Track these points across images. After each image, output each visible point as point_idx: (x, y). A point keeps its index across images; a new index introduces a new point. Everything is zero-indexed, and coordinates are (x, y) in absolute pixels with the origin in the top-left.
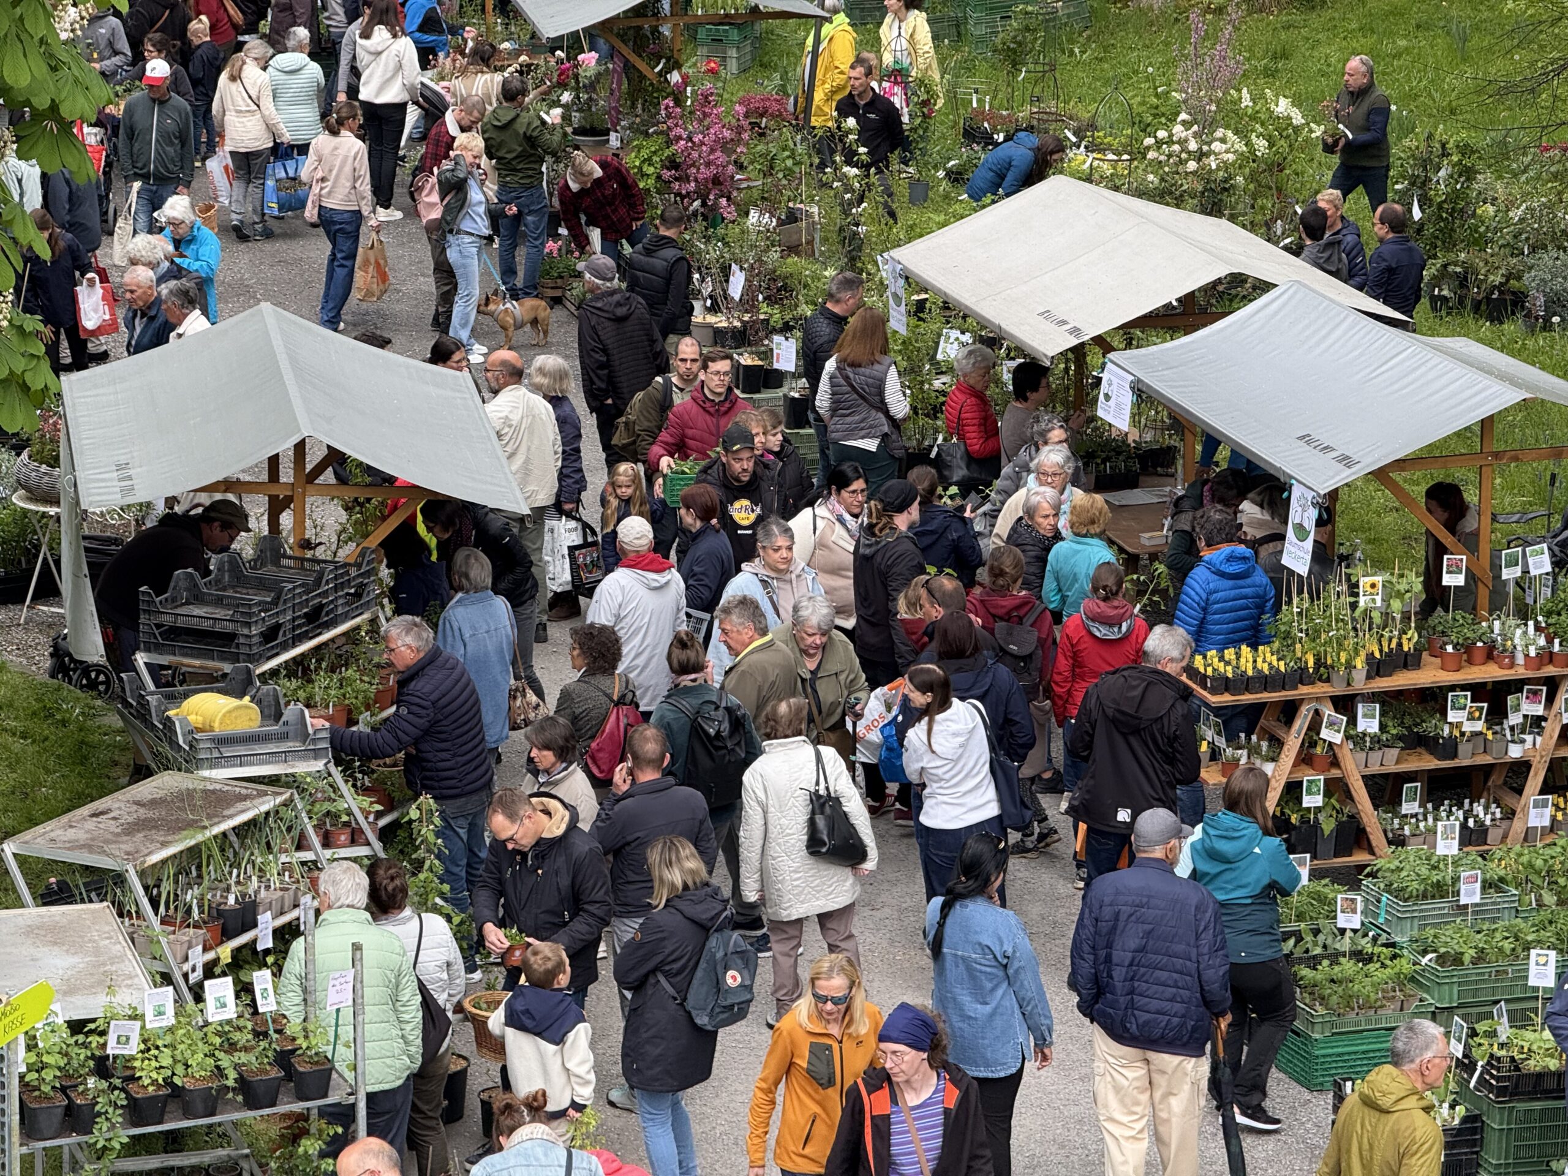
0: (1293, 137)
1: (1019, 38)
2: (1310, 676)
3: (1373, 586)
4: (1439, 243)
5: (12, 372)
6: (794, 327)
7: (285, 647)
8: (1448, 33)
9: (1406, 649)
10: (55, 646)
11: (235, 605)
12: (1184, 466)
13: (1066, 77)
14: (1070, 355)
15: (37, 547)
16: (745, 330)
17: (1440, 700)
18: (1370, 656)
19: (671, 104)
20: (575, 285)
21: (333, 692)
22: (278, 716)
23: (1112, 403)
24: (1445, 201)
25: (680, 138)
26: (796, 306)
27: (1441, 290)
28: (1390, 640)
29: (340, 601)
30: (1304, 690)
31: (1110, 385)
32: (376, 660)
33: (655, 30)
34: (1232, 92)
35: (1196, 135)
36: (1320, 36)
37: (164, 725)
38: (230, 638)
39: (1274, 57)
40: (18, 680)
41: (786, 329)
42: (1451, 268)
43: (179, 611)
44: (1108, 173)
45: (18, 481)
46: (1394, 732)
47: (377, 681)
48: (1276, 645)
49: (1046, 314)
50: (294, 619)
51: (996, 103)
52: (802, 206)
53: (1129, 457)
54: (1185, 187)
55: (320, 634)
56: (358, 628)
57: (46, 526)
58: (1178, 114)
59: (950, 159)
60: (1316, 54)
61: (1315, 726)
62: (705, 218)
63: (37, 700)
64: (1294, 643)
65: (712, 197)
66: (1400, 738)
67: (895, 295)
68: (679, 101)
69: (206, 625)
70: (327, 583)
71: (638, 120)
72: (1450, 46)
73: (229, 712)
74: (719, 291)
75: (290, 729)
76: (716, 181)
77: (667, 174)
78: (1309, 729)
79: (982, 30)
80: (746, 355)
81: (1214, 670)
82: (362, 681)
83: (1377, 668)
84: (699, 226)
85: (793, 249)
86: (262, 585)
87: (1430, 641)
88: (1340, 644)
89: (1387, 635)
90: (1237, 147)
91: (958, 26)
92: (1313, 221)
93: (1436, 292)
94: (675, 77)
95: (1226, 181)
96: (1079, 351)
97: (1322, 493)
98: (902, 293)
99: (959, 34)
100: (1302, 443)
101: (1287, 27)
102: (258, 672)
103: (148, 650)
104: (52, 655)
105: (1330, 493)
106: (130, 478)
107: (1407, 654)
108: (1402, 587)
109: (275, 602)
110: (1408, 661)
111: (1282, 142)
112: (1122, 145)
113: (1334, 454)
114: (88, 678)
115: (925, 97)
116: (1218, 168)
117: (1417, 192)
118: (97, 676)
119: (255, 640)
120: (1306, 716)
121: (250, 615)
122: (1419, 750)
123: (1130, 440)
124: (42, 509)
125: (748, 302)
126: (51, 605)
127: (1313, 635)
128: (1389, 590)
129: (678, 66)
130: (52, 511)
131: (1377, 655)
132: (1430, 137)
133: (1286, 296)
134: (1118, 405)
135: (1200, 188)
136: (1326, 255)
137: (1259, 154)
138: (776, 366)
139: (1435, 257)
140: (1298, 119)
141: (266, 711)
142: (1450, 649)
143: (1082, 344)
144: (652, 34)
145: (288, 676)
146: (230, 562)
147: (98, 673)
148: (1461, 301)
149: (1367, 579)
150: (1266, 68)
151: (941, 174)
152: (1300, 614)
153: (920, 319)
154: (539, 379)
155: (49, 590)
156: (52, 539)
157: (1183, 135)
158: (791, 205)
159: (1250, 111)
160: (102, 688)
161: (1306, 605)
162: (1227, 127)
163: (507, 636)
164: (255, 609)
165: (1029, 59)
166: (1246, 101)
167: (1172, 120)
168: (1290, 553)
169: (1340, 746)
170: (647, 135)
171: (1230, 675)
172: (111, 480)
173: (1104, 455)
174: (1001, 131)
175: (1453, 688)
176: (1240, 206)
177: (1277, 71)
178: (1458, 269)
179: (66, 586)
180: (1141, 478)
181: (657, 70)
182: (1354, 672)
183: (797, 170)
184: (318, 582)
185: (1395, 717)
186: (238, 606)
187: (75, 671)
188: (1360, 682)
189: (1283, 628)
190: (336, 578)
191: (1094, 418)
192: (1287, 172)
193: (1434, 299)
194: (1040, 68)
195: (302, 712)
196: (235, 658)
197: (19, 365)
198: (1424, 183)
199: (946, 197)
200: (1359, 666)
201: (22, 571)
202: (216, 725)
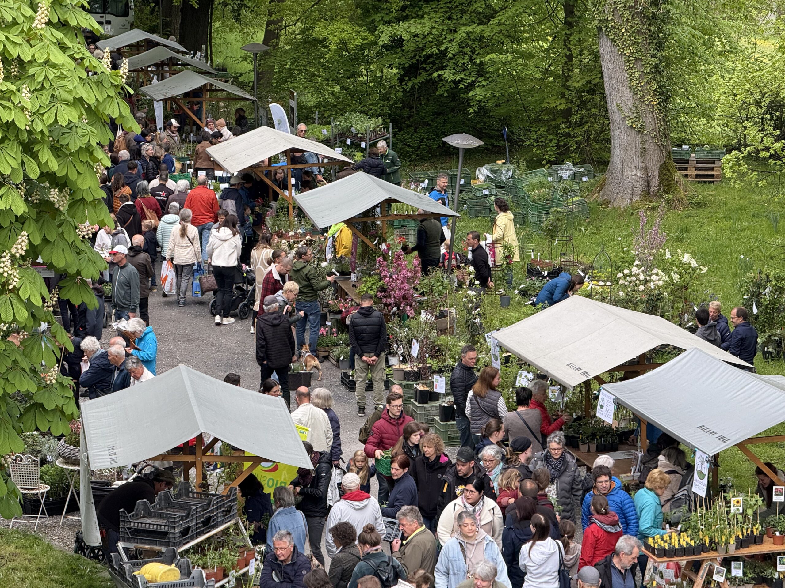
0: (692, 272)
1: (555, 224)
2: (707, 548)
3: (738, 502)
4: (766, 325)
5: (57, 405)
6: (444, 371)
7: (192, 538)
8: (768, 219)
9: (755, 534)
10: (77, 537)
11: (167, 517)
12: (641, 440)
13: (578, 242)
14: (583, 385)
15: (68, 487)
16: (420, 372)
17: (773, 560)
18: (737, 538)
19: (382, 260)
20: (335, 350)
21: (216, 561)
22: (189, 574)
23: (604, 409)
24: (769, 304)
25: (386, 276)
26: (445, 360)
27: (768, 348)
28: (747, 529)
29: (220, 515)
30: (704, 555)
31: (603, 400)
32: (238, 544)
33: (374, 223)
34: (661, 250)
35: (643, 272)
36: (704, 221)
37: (132, 579)
38: (165, 534)
39: (682, 232)
40: (59, 555)
41: (440, 371)
42: (773, 338)
43: (139, 521)
44: (600, 291)
45: (59, 454)
46: (750, 576)
47: (238, 554)
48: (690, 532)
49: (570, 365)
50: (197, 524)
51: (543, 256)
52: (447, 309)
53: (613, 436)
54: (639, 298)
55: (209, 531)
56: (228, 528)
57: (73, 476)
58: (634, 261)
59: (521, 284)
60: (702, 230)
61: (710, 573)
62: (399, 316)
63: (68, 565)
64: (698, 531)
65: (402, 305)
66: (753, 579)
67: (495, 355)
68: (385, 259)
69: (153, 528)
70: (213, 505)
71: (365, 268)
72: (769, 225)
73: (165, 572)
74: (407, 353)
75: (196, 581)
76: (404, 297)
77: (380, 294)
78: (707, 575)
79: (536, 219)
80: (420, 385)
81: (659, 545)
82: (231, 555)
83: (741, 544)
84: (396, 319)
85: (443, 331)
86: (181, 507)
87: (767, 529)
88: (722, 532)
89: (745, 527)
90: (664, 278)
91: (523, 218)
92: (702, 315)
93: (766, 349)
94: (383, 246)
95: (659, 295)
96: (587, 384)
97: (711, 455)
98: (498, 355)
99: (524, 222)
100: (700, 430)
101: (688, 216)
102: (179, 551)
103: (124, 541)
104: (76, 541)
105: (715, 456)
106: (115, 454)
107: (756, 537)
108: (753, 502)
109: (187, 516)
110: (757, 540)
111: (687, 275)
112: (607, 277)
113: (717, 435)
114: (94, 553)
115: (508, 254)
116: (655, 289)
117: (755, 299)
118: (98, 552)
119: (177, 535)
120: (705, 568)
121: (175, 522)
122: (763, 585)
123: (613, 427)
124: (70, 468)
125: (421, 358)
126: (75, 516)
127: (709, 527)
128: (746, 503)
129: (385, 241)
130: (76, 468)
131: (741, 537)
132: (761, 272)
133: (691, 355)
134: (607, 411)
135: (646, 299)
136: (708, 332)
137: (675, 282)
138: (435, 390)
139: (764, 332)
140: (694, 264)
141: (183, 572)
142: (777, 534)
143: (589, 380)
144: (372, 225)
145: (194, 553)
146: (164, 496)
147: (99, 550)
148: (778, 354)
149: (734, 499)
150: (678, 237)
151: (516, 292)
152: (701, 516)
153: (507, 367)
154: (316, 401)
155: (74, 508)
156: (76, 483)
157: (637, 272)
158: (442, 309)
159: (670, 260)
160: (100, 558)
161: (704, 512)
162: (659, 268)
163: (303, 531)
164: (177, 520)
165: (559, 234)
166: (668, 255)
167: (631, 263)
168: (696, 485)
169: (723, 583)
170: (370, 275)
171: (667, 548)
172: (105, 455)
173: (600, 434)
174: (546, 270)
175: (779, 554)
176: (666, 307)
177: (683, 238)
178: (777, 338)
179: (82, 505)
180: (620, 446)
181: (375, 243)
182: (729, 546)
183: (444, 291)
184: (209, 505)
185: (750, 568)
186: (169, 518)
187: (87, 549)
188: (732, 551)
189: (693, 524)
190: (217, 503)
191: (595, 416)
192: (690, 290)
193: (764, 353)
194: (565, 239)
195: (201, 572)
196: (167, 545)
197: (61, 402)
198: (758, 295)
199: (519, 303)
200: (732, 542)
201: (61, 499)
202: (158, 579)
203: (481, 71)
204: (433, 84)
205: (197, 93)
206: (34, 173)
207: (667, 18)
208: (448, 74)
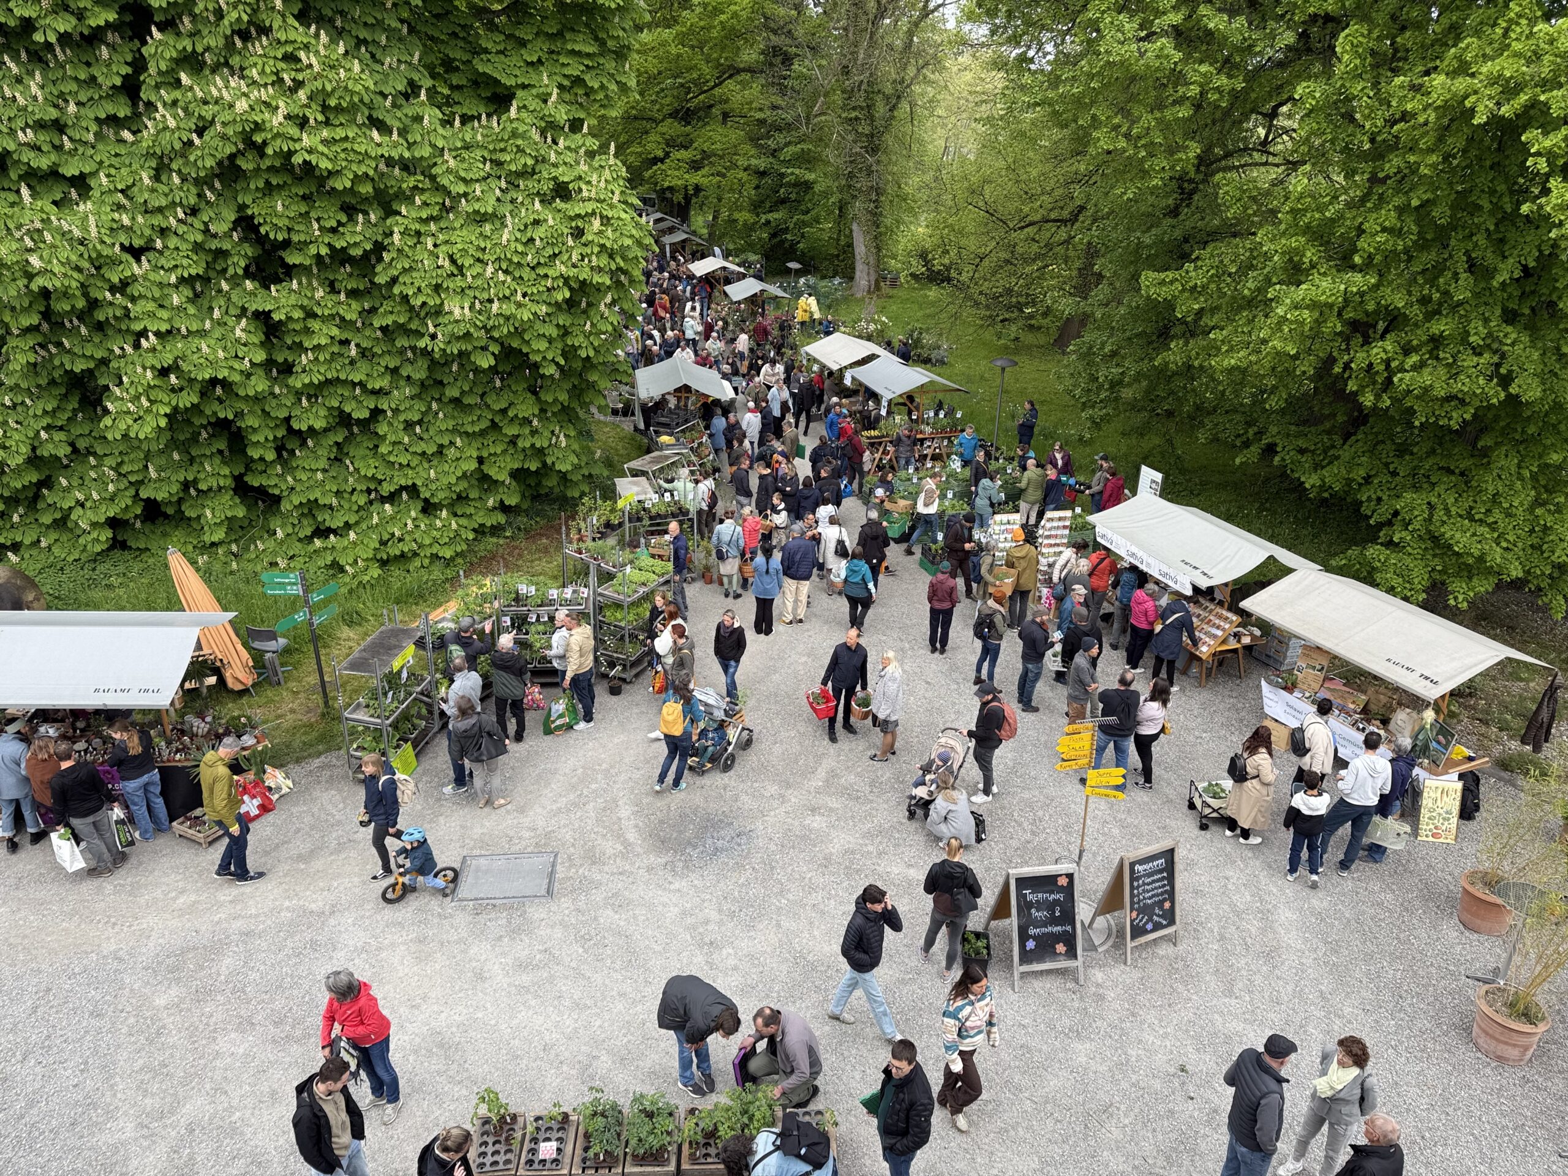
1: (832, 303)
7: (680, 427)
10: (635, 425)
12: (862, 393)
13: (840, 312)
14: (839, 370)
15: (631, 405)
22: (679, 440)
29: (691, 418)
31: (847, 376)
34: (874, 315)
35: (866, 324)
37: (656, 442)
38: (669, 425)
43: (659, 419)
44: (848, 332)
45: (627, 391)
48: (878, 430)
49: (835, 361)
50: (682, 421)
51: (826, 316)
53: (850, 391)
54: (864, 335)
55: (687, 424)
56: (695, 423)
57: (632, 401)
60: (891, 307)
63: (631, 436)
64: (882, 430)
67: (804, 357)
69: (664, 422)
73: (669, 440)
75: (681, 443)
79: (824, 301)
90: (874, 327)
94: (760, 309)
95: (872, 334)
98: (806, 356)
100: (885, 389)
102: (675, 432)
103: (653, 427)
104: (634, 427)
105: (890, 399)
106: (649, 392)
109: (678, 418)
112: (851, 326)
113: (891, 391)
114: (641, 432)
116: (870, 332)
118: (643, 432)
119: (674, 425)
121: (673, 420)
123: (851, 387)
127: (886, 428)
132: (914, 326)
133: (883, 358)
134: (848, 380)
135: (867, 336)
137: (879, 329)
140: (887, 322)
141: (676, 440)
143: (842, 368)
144: (756, 300)
145: (681, 433)
146: (668, 409)
152: (883, 424)
153: (809, 362)
156: (633, 403)
157: (863, 324)
159: (877, 320)
160: (644, 434)
162: (872, 323)
165: (833, 307)
166: (877, 318)
167: (861, 321)
172: (645, 392)
174: (827, 323)
176: (874, 339)
177: (883, 311)
179: (636, 412)
186: (671, 419)
187: (638, 431)
189: (880, 427)
190: (692, 412)
192: (884, 332)
195: (684, 440)
196: (670, 429)
201: (628, 410)
202: (666, 442)
203: (803, 236)
204: (783, 242)
205: (684, 241)
206: (613, 267)
207: (881, 214)
208: (789, 237)
